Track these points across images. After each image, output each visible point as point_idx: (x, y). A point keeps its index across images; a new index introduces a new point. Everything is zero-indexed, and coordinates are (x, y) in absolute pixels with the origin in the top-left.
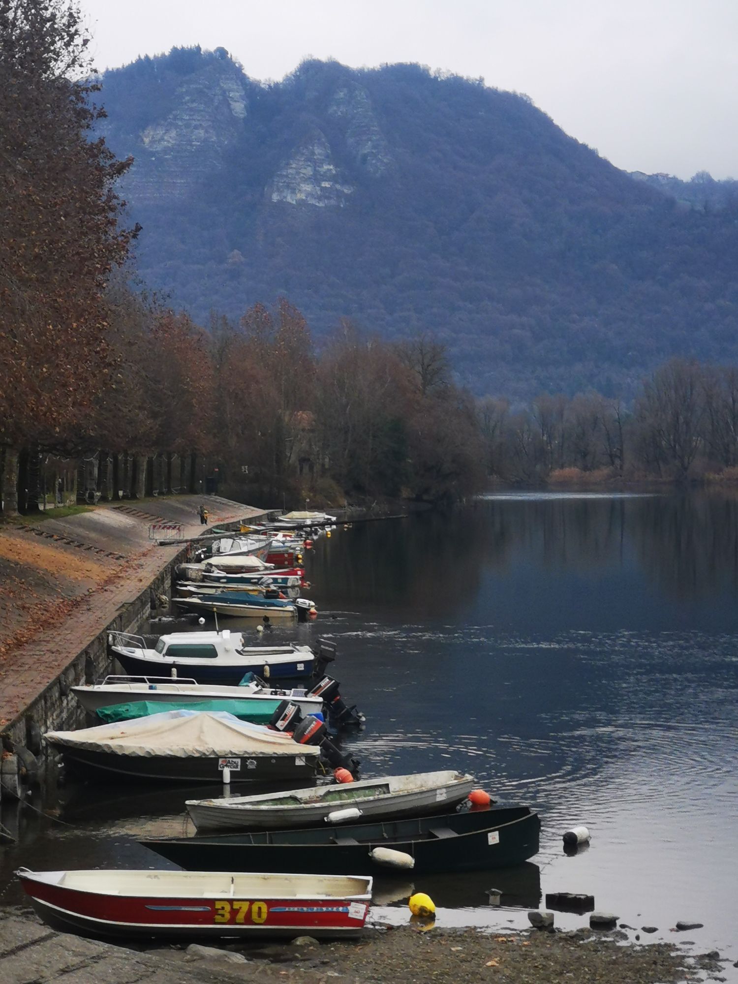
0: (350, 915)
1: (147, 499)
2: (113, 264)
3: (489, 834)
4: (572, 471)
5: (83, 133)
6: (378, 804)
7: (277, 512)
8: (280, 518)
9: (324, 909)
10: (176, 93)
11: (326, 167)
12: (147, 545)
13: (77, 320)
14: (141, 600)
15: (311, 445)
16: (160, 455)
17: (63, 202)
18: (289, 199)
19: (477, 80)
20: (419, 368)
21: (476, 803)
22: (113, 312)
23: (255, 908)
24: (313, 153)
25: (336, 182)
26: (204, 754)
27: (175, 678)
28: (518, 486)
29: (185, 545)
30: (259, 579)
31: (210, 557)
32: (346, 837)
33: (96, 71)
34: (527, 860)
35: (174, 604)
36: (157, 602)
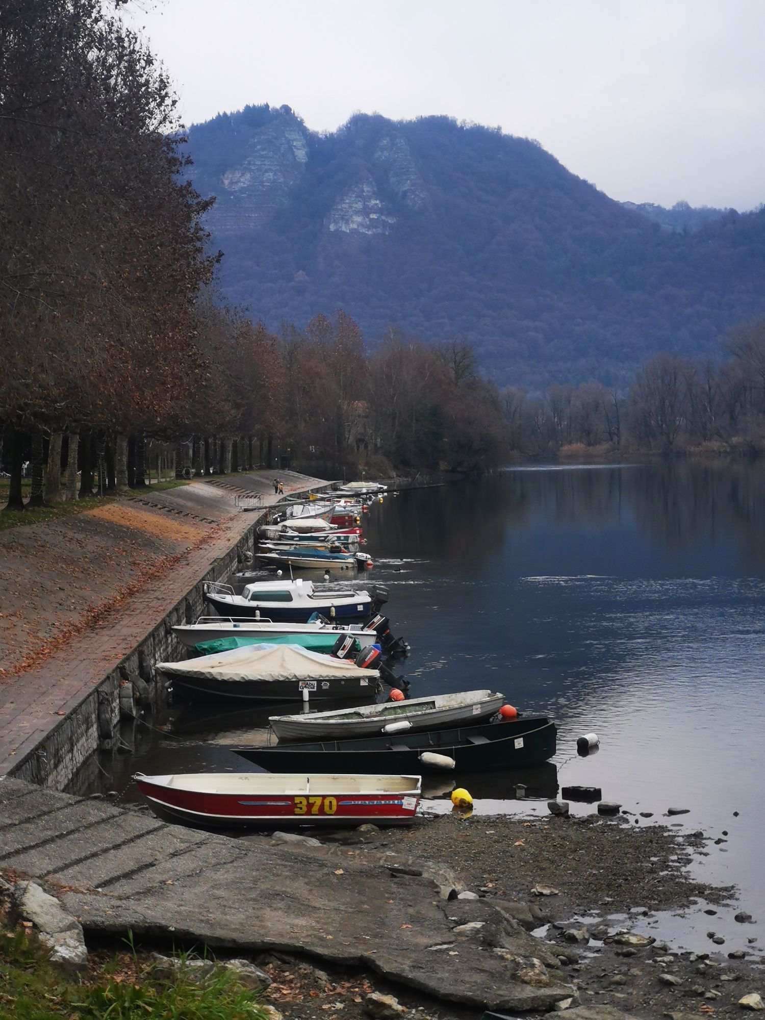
0: (403, 807)
1: (233, 474)
2: (201, 285)
3: (515, 741)
4: (578, 446)
5: (174, 177)
6: (426, 717)
7: (339, 483)
8: (342, 488)
9: (383, 802)
10: (249, 143)
11: (373, 202)
12: (234, 511)
13: (172, 330)
14: (230, 556)
15: (365, 428)
16: (242, 438)
17: (159, 234)
18: (344, 229)
19: (495, 129)
20: (452, 365)
21: (505, 716)
22: (202, 323)
23: (327, 802)
24: (363, 191)
25: (382, 214)
26: (288, 678)
27: (258, 618)
28: (535, 459)
29: (264, 510)
30: (326, 537)
31: (285, 520)
32: (399, 744)
33: (183, 126)
34: (547, 761)
35: (257, 558)
36: (243, 558)
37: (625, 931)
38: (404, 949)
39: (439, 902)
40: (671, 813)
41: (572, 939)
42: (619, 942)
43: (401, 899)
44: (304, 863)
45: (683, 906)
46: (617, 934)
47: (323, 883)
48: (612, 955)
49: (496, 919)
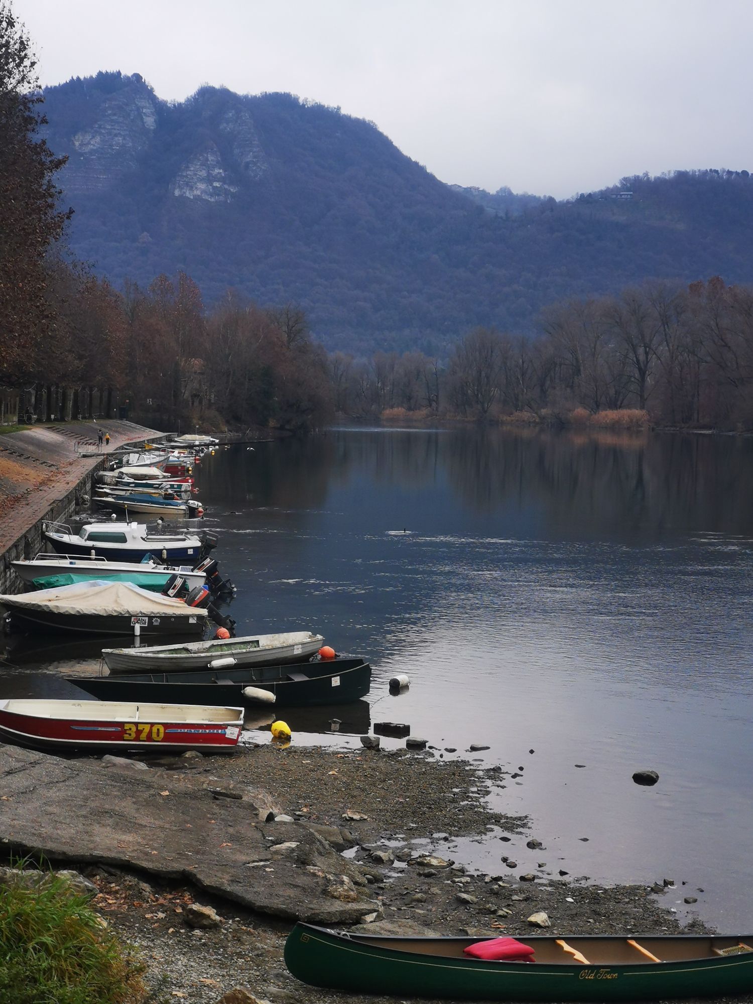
0: (226, 736)
1: (73, 421)
2: (51, 239)
3: (333, 679)
5: (29, 135)
6: (249, 655)
7: (174, 435)
8: (176, 439)
9: (207, 731)
10: (101, 108)
11: (217, 171)
12: (73, 457)
13: (22, 281)
14: (68, 499)
15: (200, 384)
16: (84, 388)
17: (13, 188)
18: (188, 194)
19: (335, 108)
20: (285, 328)
21: (324, 656)
22: (51, 276)
23: (155, 729)
24: (207, 160)
25: (224, 183)
26: (121, 613)
27: (94, 557)
29: (102, 457)
30: (160, 485)
31: (121, 467)
32: (224, 678)
34: (361, 699)
35: (93, 501)
36: (80, 500)
37: (427, 854)
38: (224, 865)
39: (257, 823)
40: (473, 749)
41: (378, 860)
42: (421, 864)
43: (223, 820)
44: (130, 784)
45: (480, 833)
46: (420, 857)
47: (150, 803)
48: (415, 876)
49: (310, 839)
